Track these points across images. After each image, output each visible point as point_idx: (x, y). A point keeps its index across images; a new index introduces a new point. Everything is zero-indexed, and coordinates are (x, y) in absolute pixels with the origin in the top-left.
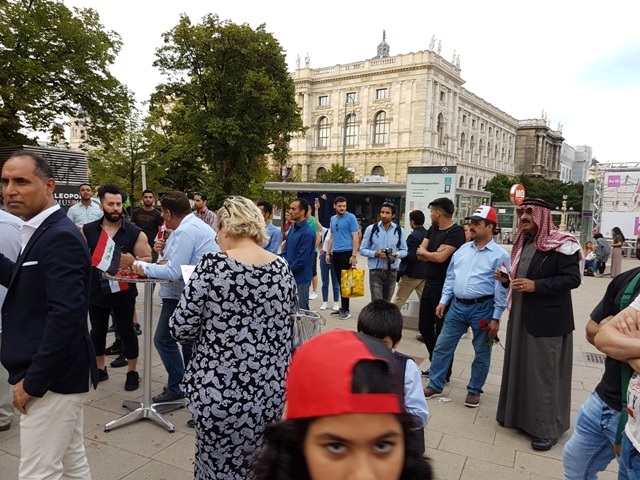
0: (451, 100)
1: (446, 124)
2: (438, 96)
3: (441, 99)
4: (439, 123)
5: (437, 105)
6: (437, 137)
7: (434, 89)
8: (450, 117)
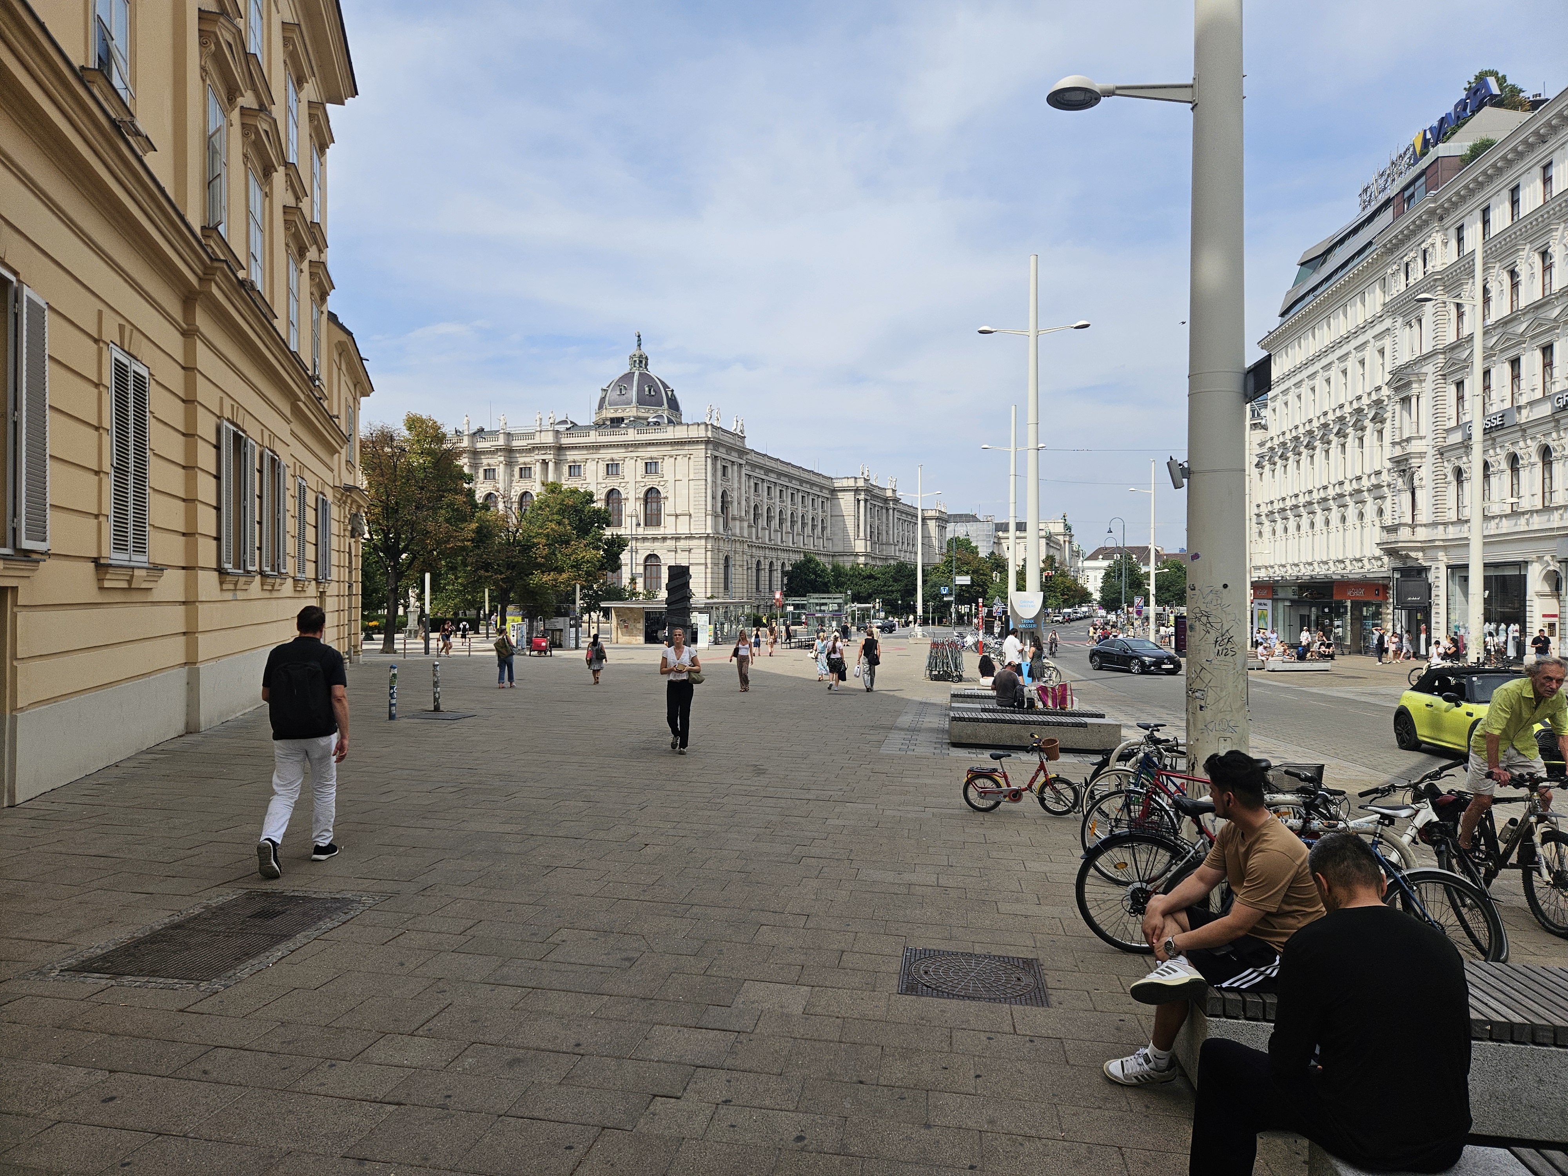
0: (736, 474)
1: (732, 502)
2: (719, 473)
3: (724, 475)
4: (723, 502)
5: (719, 482)
6: (721, 520)
7: (714, 465)
8: (735, 494)
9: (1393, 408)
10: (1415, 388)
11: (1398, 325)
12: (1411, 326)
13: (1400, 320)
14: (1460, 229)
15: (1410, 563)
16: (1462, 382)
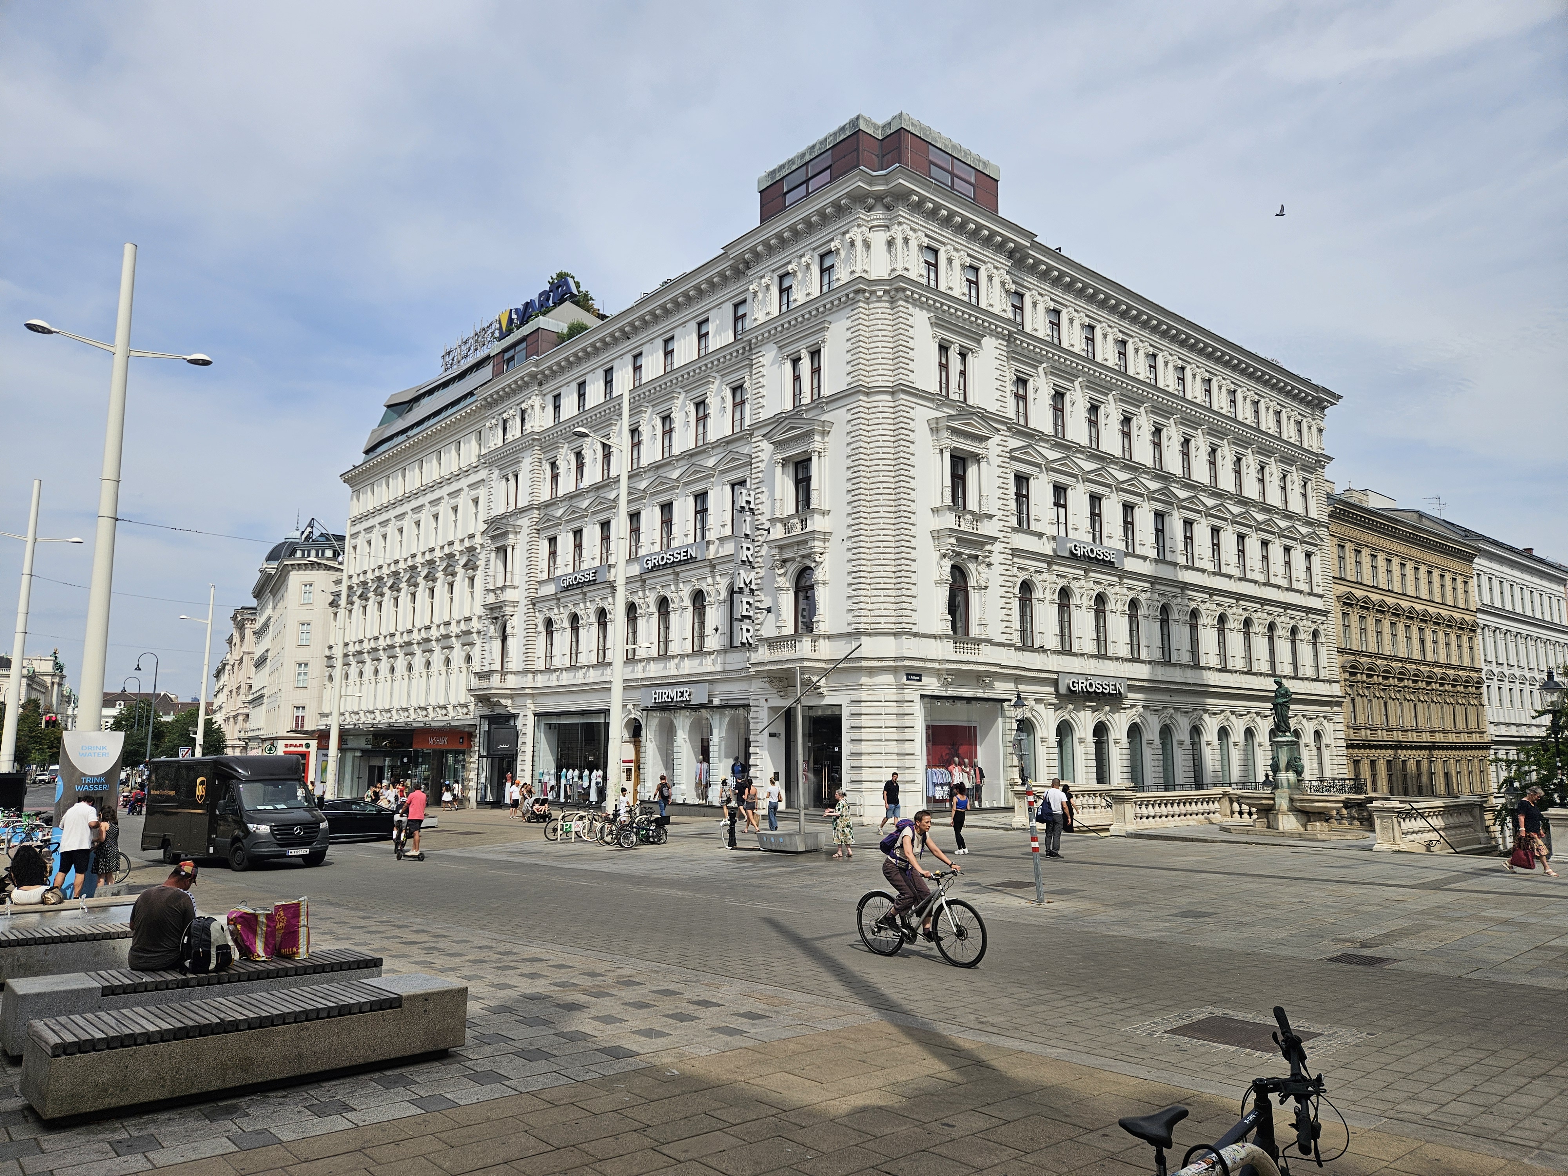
9: (486, 557)
10: (511, 539)
11: (494, 476)
12: (508, 480)
13: (496, 472)
14: (557, 397)
15: (498, 711)
16: (555, 538)
